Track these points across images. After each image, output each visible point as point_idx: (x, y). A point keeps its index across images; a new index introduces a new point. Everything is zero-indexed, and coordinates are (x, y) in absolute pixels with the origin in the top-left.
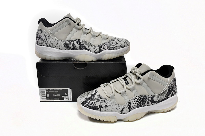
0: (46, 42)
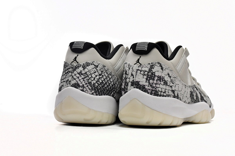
0: (173, 89)
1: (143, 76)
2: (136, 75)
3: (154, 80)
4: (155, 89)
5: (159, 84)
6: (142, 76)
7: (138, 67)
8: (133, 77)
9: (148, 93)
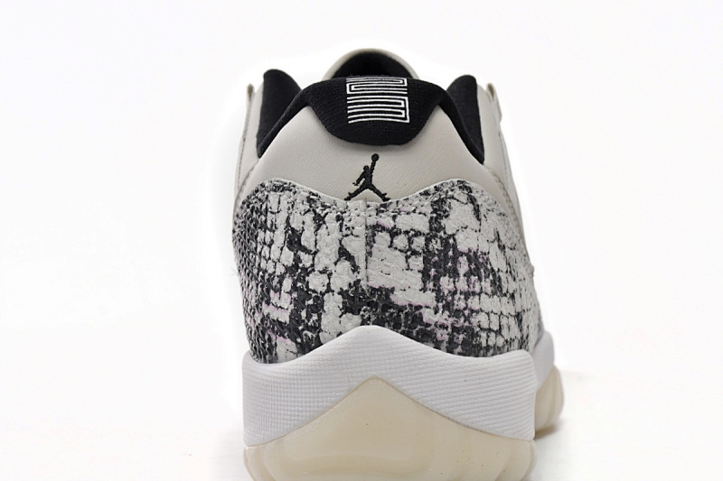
0: (517, 310)
1: (407, 258)
2: (369, 254)
3: (454, 274)
4: (467, 324)
5: (479, 294)
6: (402, 257)
7: (374, 213)
8: (355, 269)
9: (438, 347)
